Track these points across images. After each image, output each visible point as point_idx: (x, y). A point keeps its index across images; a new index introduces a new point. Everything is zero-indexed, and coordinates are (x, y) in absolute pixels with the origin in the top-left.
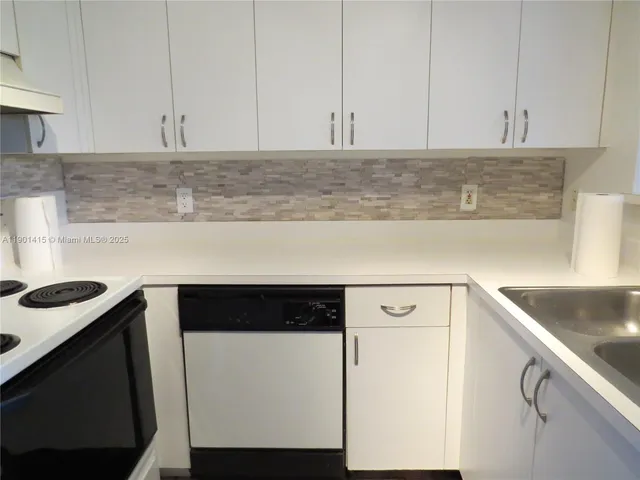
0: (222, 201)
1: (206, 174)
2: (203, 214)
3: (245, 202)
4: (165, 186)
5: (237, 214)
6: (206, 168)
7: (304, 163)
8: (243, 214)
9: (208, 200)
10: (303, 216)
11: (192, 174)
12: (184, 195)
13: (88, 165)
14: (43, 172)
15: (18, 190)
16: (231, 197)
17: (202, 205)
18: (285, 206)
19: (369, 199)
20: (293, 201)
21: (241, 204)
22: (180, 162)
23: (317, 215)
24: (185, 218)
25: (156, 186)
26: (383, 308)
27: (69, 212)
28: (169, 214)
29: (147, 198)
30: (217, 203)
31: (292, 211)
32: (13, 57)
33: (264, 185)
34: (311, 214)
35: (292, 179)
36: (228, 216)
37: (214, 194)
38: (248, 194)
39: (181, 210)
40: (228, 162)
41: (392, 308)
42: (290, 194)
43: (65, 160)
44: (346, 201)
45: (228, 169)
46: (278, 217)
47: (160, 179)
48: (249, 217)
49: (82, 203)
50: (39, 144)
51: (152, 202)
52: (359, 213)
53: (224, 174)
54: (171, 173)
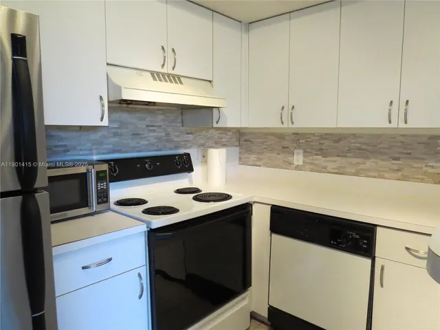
0: (320, 160)
1: (312, 141)
2: (308, 166)
3: (335, 161)
4: (288, 148)
5: (329, 169)
6: (313, 138)
7: (379, 136)
8: (333, 169)
9: (311, 158)
10: (376, 174)
11: (304, 141)
12: (298, 154)
13: (252, 133)
14: (229, 137)
15: (214, 145)
16: (326, 157)
17: (308, 160)
18: (362, 166)
19: (432, 167)
20: (369, 164)
21: (333, 163)
22: (298, 134)
23: (386, 175)
24: (298, 168)
25: (283, 148)
26: (407, 249)
27: (240, 159)
28: (288, 165)
29: (278, 154)
30: (316, 160)
31: (368, 170)
32: (210, 81)
33: (349, 151)
34: (382, 173)
35: (370, 148)
36: (323, 170)
37: (316, 155)
38: (338, 156)
39: (296, 163)
40: (326, 134)
41: (417, 251)
42: (367, 158)
43: (241, 131)
44: (412, 167)
45: (326, 139)
46: (357, 174)
47: (286, 143)
48: (336, 171)
49: (246, 155)
50: (217, 122)
51: (279, 157)
52: (423, 177)
53: (322, 142)
54: (293, 140)
